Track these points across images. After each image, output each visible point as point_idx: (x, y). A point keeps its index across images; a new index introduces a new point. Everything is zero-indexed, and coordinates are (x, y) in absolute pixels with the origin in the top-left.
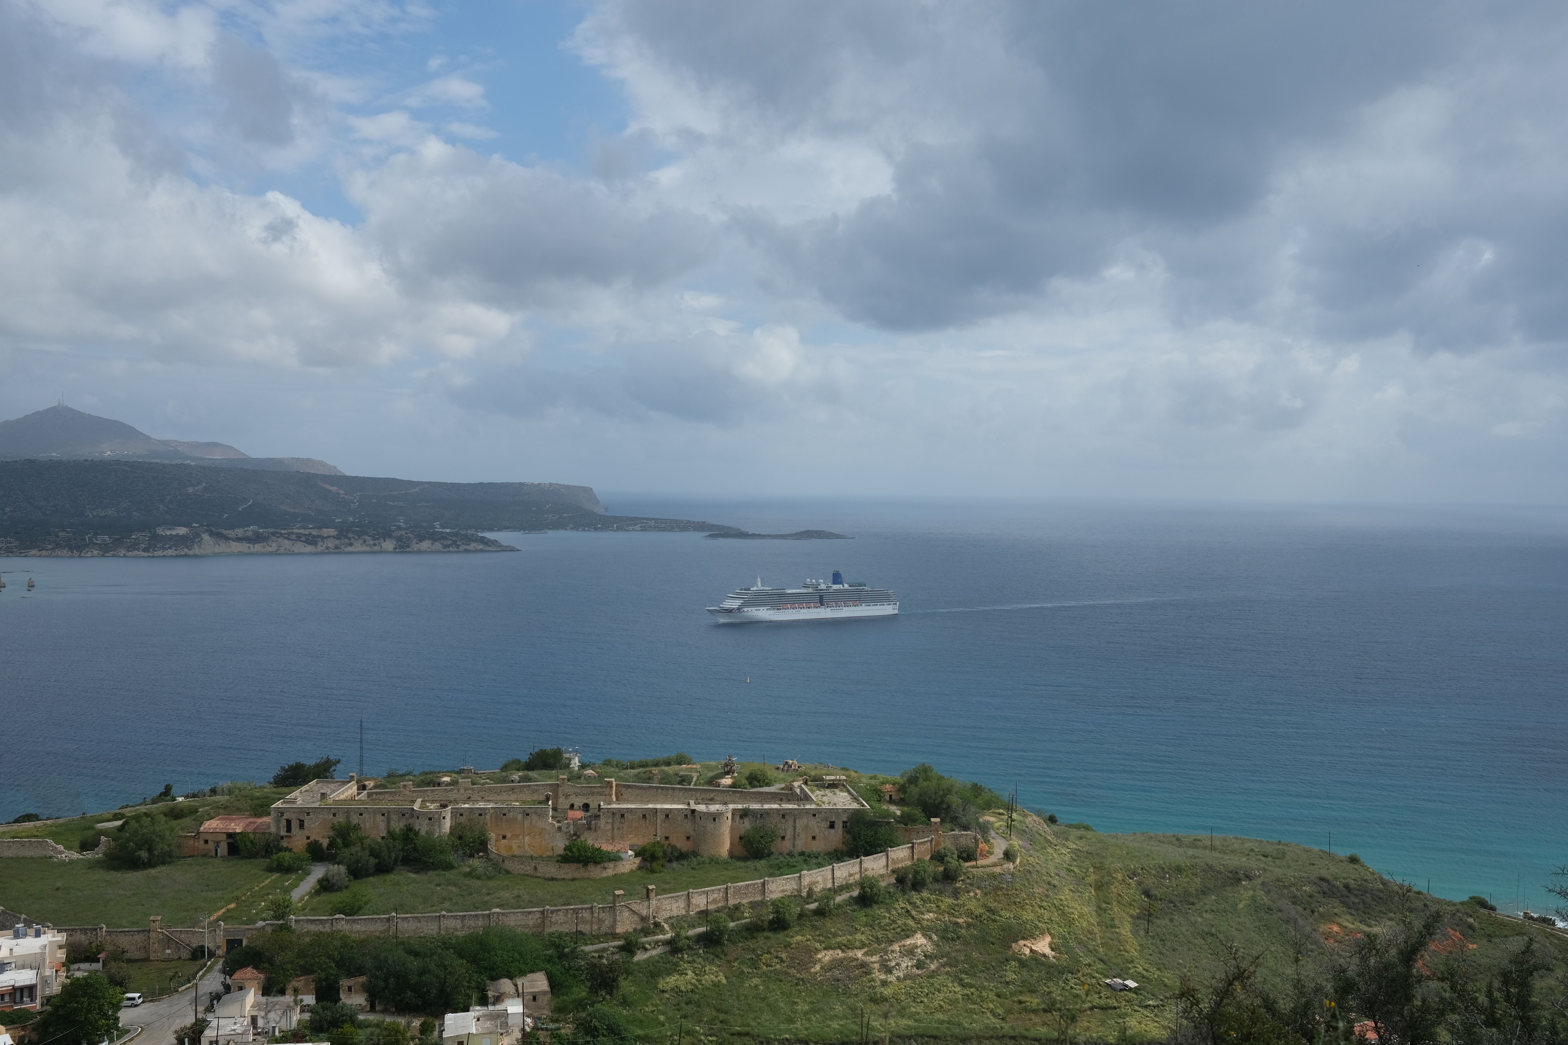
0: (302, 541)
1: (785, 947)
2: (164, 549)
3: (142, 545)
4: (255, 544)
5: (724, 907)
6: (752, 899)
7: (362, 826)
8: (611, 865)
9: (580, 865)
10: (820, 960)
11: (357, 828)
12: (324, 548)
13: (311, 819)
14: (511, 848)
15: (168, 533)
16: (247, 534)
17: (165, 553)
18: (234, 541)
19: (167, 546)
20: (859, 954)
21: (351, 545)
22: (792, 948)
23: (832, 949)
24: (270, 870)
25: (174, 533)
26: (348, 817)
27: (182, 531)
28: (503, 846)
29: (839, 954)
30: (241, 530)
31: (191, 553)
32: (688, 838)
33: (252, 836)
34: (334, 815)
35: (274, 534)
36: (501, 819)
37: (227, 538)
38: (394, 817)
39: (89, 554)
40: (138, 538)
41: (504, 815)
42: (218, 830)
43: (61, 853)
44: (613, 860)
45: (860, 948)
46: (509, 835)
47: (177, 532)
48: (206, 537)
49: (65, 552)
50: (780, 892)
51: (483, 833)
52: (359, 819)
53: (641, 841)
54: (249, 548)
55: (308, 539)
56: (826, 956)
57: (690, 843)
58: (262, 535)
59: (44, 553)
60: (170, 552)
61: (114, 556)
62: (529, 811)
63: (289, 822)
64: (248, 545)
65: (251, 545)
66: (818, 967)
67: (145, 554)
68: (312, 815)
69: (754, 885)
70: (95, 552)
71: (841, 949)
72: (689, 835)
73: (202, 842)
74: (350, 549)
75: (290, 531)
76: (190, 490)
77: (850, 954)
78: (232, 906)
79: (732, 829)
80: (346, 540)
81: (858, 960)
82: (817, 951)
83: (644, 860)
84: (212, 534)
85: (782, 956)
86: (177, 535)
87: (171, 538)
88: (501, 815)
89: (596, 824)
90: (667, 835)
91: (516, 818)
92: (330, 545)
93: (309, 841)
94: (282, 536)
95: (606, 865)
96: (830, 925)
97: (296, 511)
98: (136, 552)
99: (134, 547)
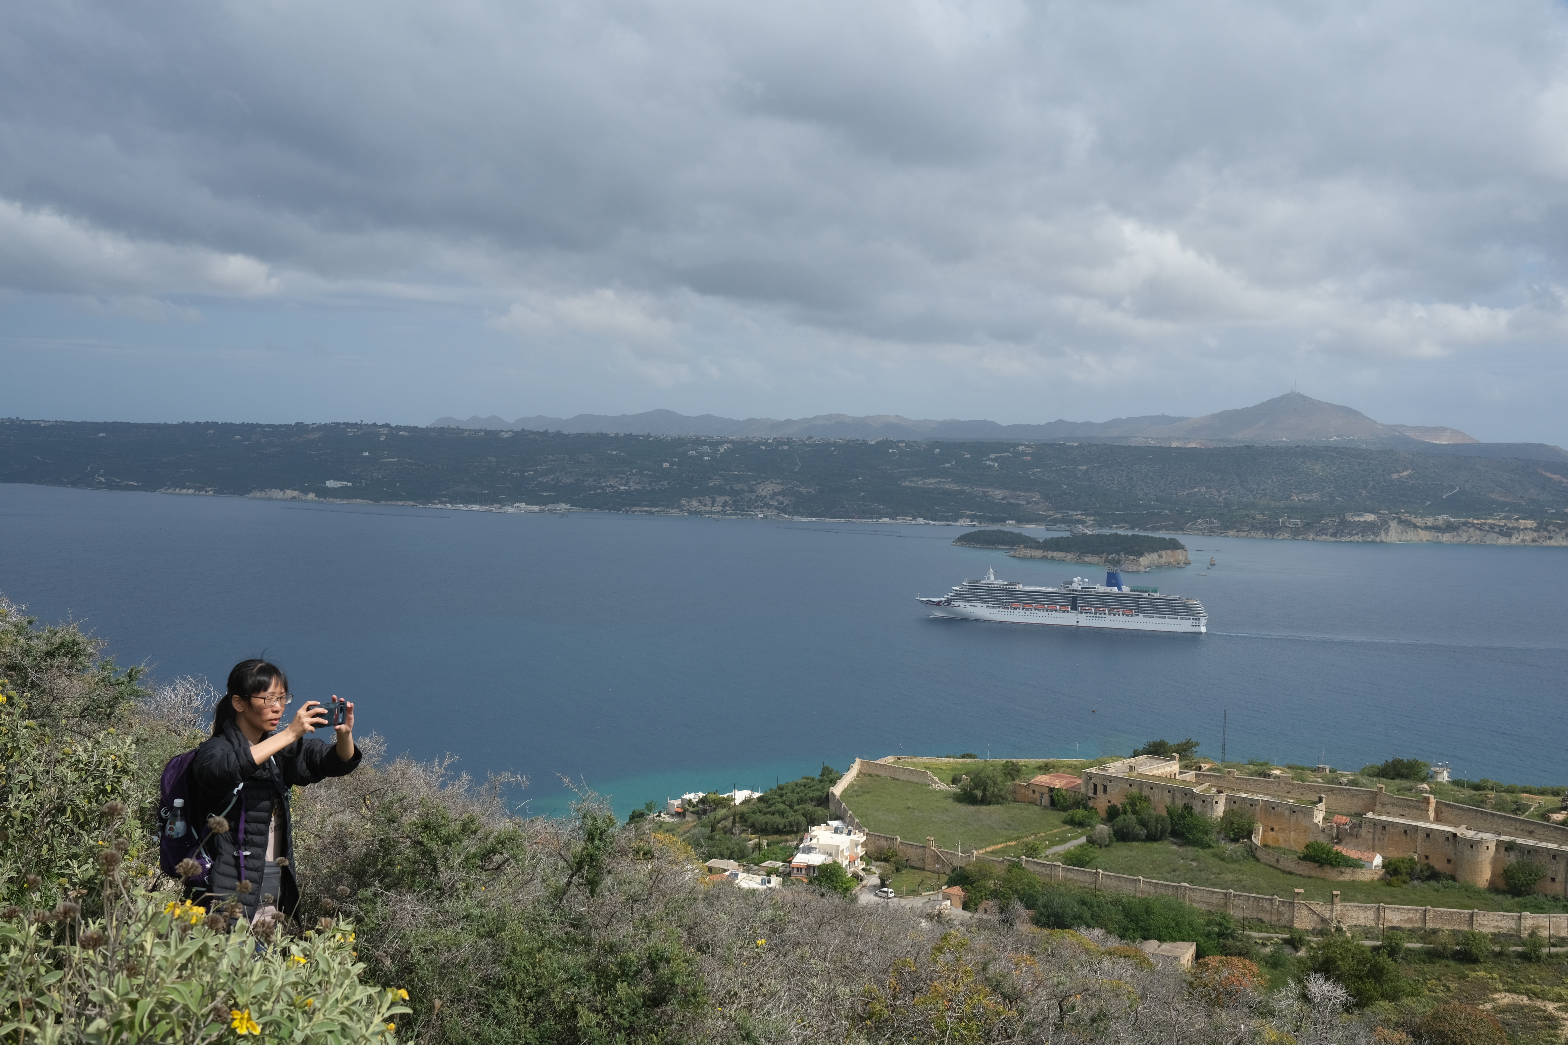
0: (1496, 532)
1: (1460, 978)
2: (1351, 535)
3: (1330, 530)
4: (1444, 533)
5: (1420, 929)
6: (1456, 928)
7: (1152, 798)
8: (1349, 870)
9: (1317, 865)
10: (1493, 1000)
11: (1147, 799)
12: (1519, 540)
13: (1112, 786)
14: (1278, 840)
15: (1357, 519)
16: (1437, 523)
17: (1352, 539)
18: (1422, 529)
19: (1354, 532)
20: (1550, 1007)
21: (1550, 538)
22: (1467, 981)
23: (1516, 993)
24: (1065, 822)
25: (1362, 519)
26: (1141, 789)
27: (1370, 517)
28: (1270, 837)
29: (1525, 1000)
30: (1431, 519)
31: (1378, 539)
32: (1449, 861)
33: (1064, 793)
34: (1131, 785)
35: (1465, 524)
36: (1270, 812)
37: (1415, 527)
38: (1178, 795)
39: (1281, 537)
40: (1327, 523)
41: (1273, 808)
42: (1043, 784)
43: (936, 783)
44: (1351, 866)
45: (1553, 1001)
46: (1276, 828)
47: (1365, 519)
48: (1393, 524)
49: (1260, 533)
50: (1494, 927)
51: (1251, 823)
52: (1150, 792)
53: (1395, 854)
54: (1438, 537)
55: (1503, 530)
56: (1505, 999)
57: (1450, 866)
58: (1453, 524)
59: (1242, 534)
60: (1356, 538)
61: (1303, 539)
62: (1295, 809)
63: (1095, 786)
64: (1436, 534)
65: (1440, 535)
66: (1488, 1006)
67: (1333, 539)
68: (1113, 783)
69: (1460, 914)
70: (1286, 535)
71: (1528, 996)
72: (1449, 858)
73: (1031, 792)
74: (1548, 543)
75: (1484, 521)
76: (1395, 476)
77: (1539, 1003)
78: (1013, 843)
79: (1495, 861)
80: (1546, 533)
81: (1545, 1011)
82: (1497, 991)
83: (1387, 872)
84: (1401, 521)
85: (1450, 986)
86: (1365, 522)
87: (1358, 524)
88: (1270, 808)
89: (1358, 831)
90: (1427, 854)
91: (1284, 814)
92: (1527, 538)
93: (1110, 804)
94: (1473, 526)
95: (1343, 870)
96: (1532, 970)
97: (1507, 500)
98: (1324, 537)
99: (1323, 531)
